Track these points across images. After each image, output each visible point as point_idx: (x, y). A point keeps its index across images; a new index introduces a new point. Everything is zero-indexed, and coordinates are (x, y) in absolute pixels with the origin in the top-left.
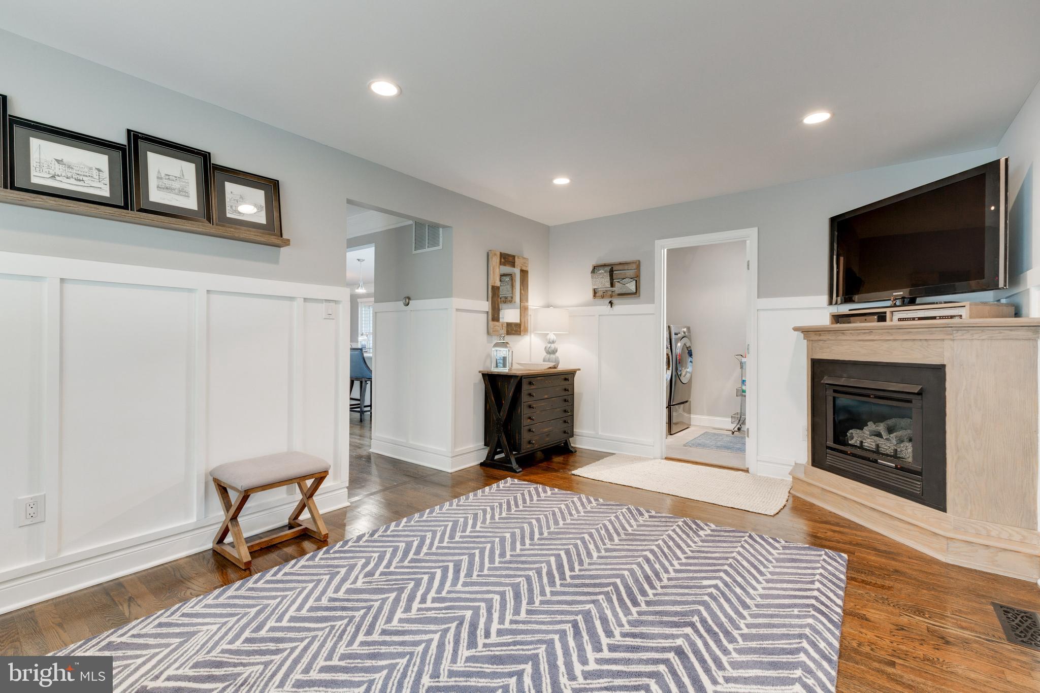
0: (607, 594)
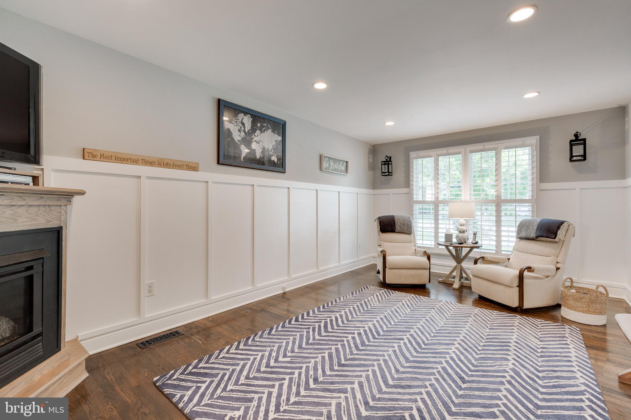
0: (352, 354)
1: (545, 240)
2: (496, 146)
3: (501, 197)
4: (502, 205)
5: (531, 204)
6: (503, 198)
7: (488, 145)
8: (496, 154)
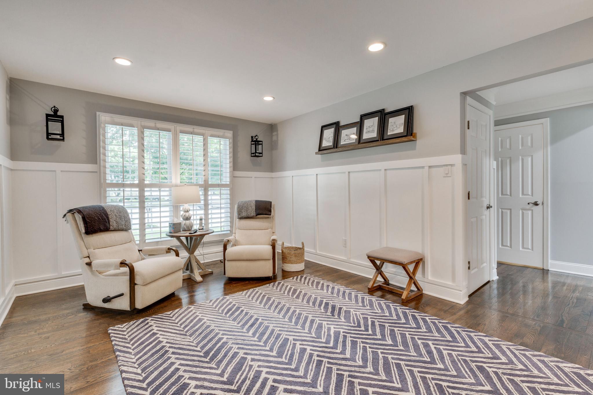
1: (264, 217)
2: (204, 131)
3: (208, 181)
4: (209, 189)
5: (229, 189)
6: (210, 183)
7: (198, 129)
8: (204, 140)
